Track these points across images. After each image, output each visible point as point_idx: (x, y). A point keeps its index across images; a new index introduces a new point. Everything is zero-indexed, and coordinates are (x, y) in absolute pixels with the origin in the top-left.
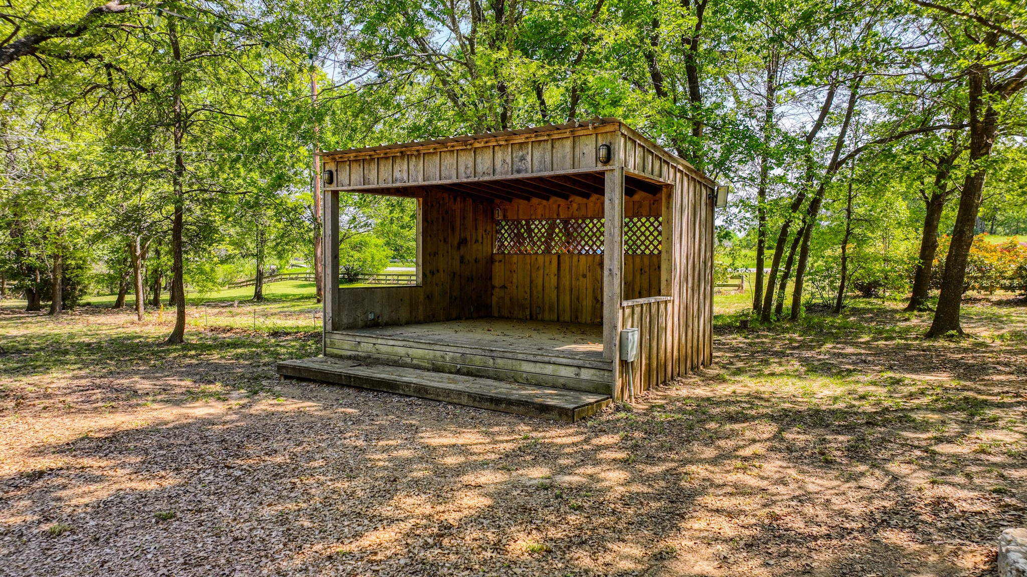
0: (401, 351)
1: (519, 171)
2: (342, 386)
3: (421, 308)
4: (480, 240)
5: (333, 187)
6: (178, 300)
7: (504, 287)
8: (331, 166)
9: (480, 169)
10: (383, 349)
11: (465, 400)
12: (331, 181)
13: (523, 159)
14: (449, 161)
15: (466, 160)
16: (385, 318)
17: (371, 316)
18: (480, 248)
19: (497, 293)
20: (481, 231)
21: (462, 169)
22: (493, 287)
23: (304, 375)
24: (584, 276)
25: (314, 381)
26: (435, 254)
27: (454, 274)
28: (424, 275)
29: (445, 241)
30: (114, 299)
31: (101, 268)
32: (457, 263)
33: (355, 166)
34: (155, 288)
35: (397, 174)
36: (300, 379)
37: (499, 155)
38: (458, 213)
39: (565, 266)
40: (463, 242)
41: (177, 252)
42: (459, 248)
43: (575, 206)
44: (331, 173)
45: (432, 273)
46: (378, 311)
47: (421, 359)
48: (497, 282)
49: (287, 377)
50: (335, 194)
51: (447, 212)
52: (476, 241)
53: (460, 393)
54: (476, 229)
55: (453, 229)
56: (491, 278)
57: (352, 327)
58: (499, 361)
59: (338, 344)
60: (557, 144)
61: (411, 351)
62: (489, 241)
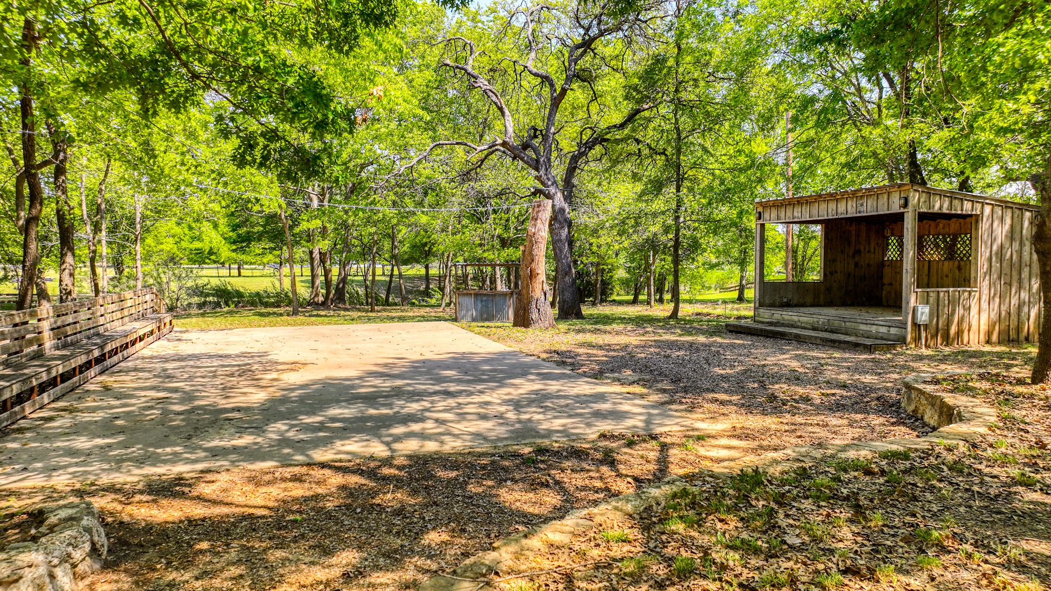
0: (796, 318)
1: (860, 212)
2: (758, 335)
3: (822, 296)
4: (872, 250)
5: (761, 222)
6: (676, 298)
7: (891, 284)
8: (760, 209)
9: (839, 211)
10: (786, 317)
11: (818, 342)
12: (760, 218)
13: (862, 205)
14: (823, 206)
15: (832, 205)
16: (795, 302)
17: (785, 300)
18: (872, 256)
19: (886, 288)
20: (873, 244)
21: (830, 210)
22: (883, 284)
23: (739, 330)
24: (947, 276)
25: (744, 333)
26: (834, 261)
27: (849, 274)
28: (825, 275)
29: (842, 251)
30: (631, 297)
31: (621, 274)
32: (852, 266)
33: (773, 209)
34: (660, 290)
35: (796, 214)
36: (737, 332)
37: (850, 203)
38: (853, 232)
39: (934, 270)
40: (857, 252)
41: (676, 261)
42: (853, 257)
43: (941, 225)
44: (760, 213)
45: (831, 273)
46: (790, 297)
47: (806, 323)
48: (886, 280)
49: (730, 331)
50: (763, 226)
51: (844, 233)
52: (869, 251)
53: (816, 338)
54: (869, 243)
55: (849, 244)
56: (882, 278)
57: (772, 305)
58: (848, 324)
59: (762, 315)
60: (880, 197)
61: (801, 319)
62: (881, 252)
